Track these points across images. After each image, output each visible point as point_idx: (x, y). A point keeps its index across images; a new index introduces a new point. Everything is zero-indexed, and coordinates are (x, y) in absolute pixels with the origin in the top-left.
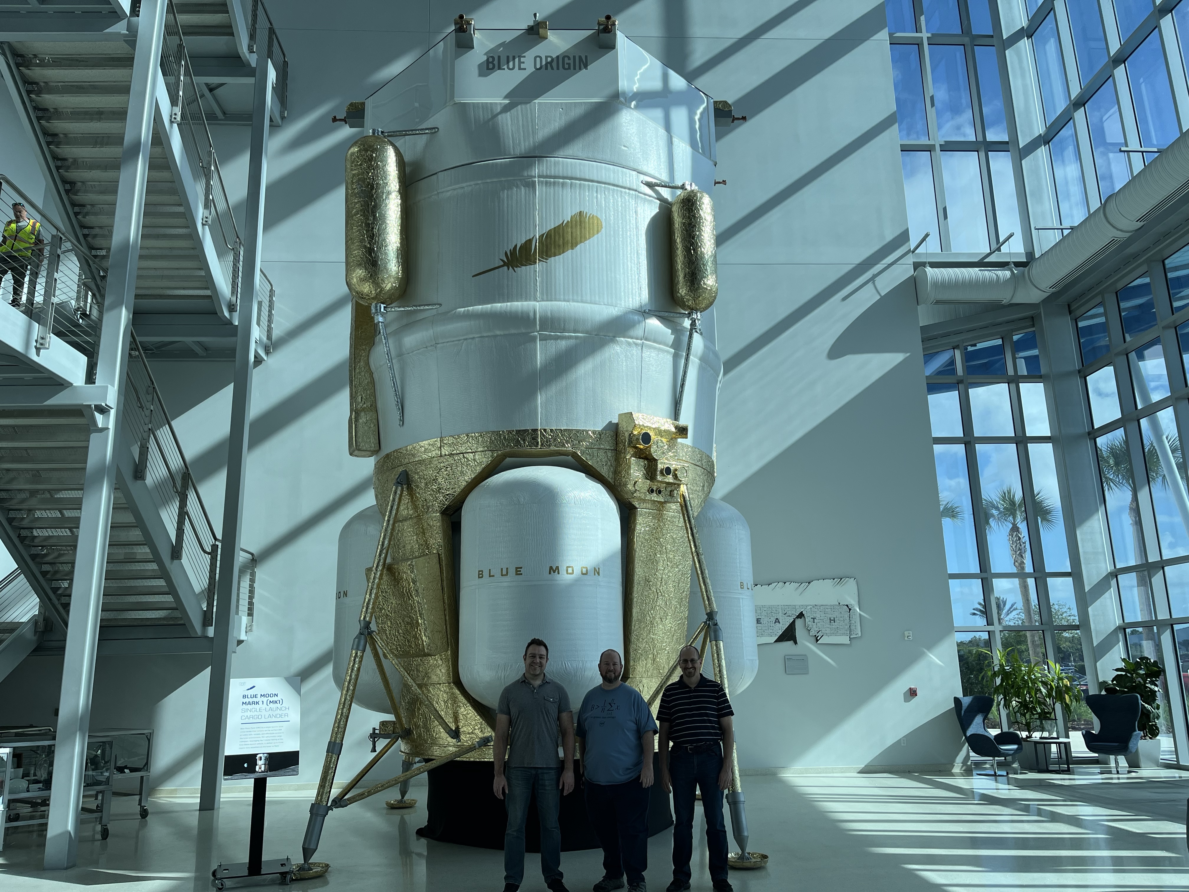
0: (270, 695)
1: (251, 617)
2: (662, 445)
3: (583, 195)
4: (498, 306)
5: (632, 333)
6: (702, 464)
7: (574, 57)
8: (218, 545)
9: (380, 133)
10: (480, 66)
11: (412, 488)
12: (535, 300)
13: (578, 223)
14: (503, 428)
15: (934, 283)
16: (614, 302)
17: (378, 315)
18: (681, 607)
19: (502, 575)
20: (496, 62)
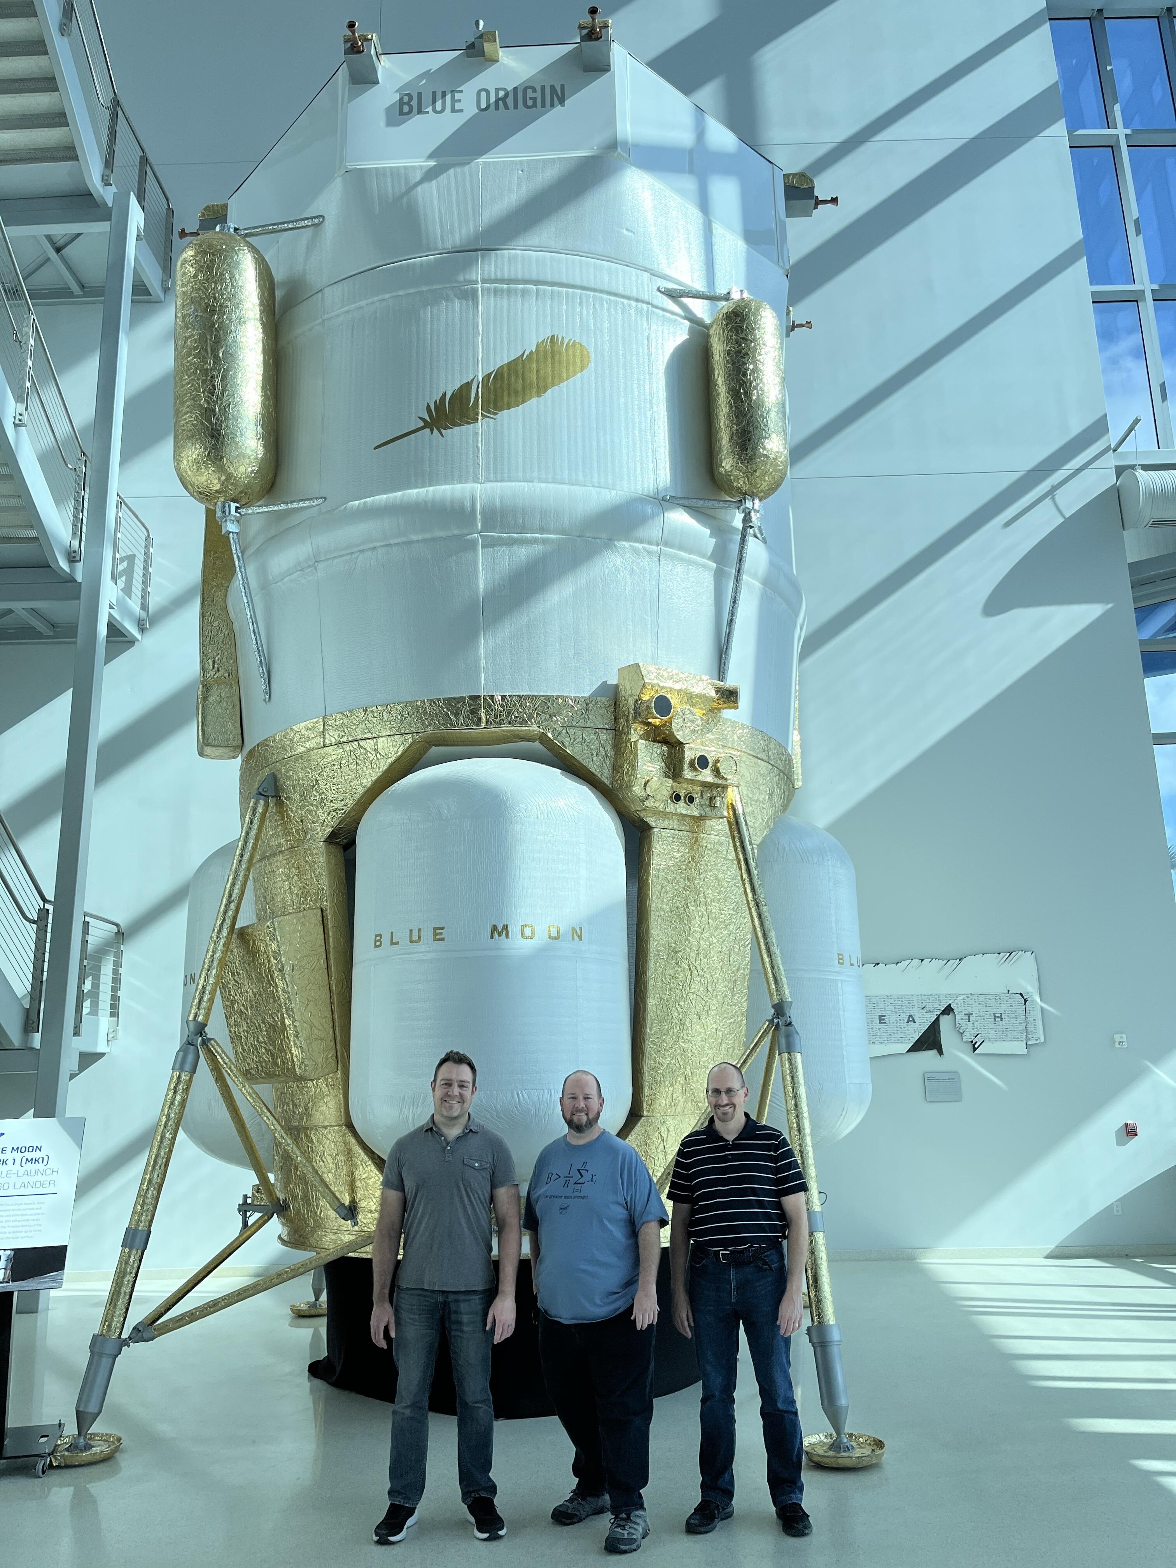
0: (27, 1149)
1: (115, 1019)
2: (692, 718)
3: (556, 310)
4: (413, 494)
5: (641, 533)
6: (769, 757)
7: (543, 88)
8: (48, 910)
9: (232, 230)
10: (389, 110)
11: (283, 801)
12: (476, 480)
13: (549, 355)
14: (422, 695)
15: (1150, 494)
16: (610, 481)
17: (226, 521)
18: (733, 995)
19: (411, 942)
20: (414, 103)
